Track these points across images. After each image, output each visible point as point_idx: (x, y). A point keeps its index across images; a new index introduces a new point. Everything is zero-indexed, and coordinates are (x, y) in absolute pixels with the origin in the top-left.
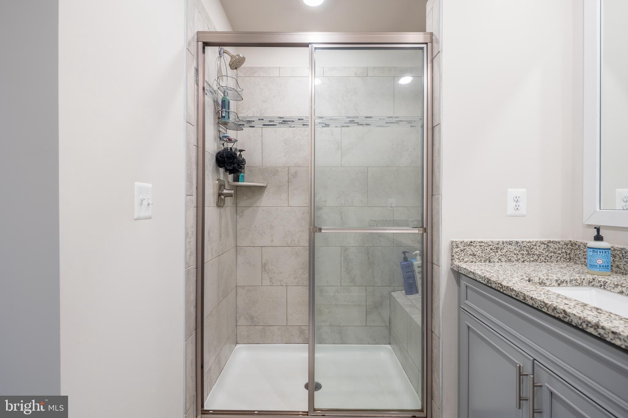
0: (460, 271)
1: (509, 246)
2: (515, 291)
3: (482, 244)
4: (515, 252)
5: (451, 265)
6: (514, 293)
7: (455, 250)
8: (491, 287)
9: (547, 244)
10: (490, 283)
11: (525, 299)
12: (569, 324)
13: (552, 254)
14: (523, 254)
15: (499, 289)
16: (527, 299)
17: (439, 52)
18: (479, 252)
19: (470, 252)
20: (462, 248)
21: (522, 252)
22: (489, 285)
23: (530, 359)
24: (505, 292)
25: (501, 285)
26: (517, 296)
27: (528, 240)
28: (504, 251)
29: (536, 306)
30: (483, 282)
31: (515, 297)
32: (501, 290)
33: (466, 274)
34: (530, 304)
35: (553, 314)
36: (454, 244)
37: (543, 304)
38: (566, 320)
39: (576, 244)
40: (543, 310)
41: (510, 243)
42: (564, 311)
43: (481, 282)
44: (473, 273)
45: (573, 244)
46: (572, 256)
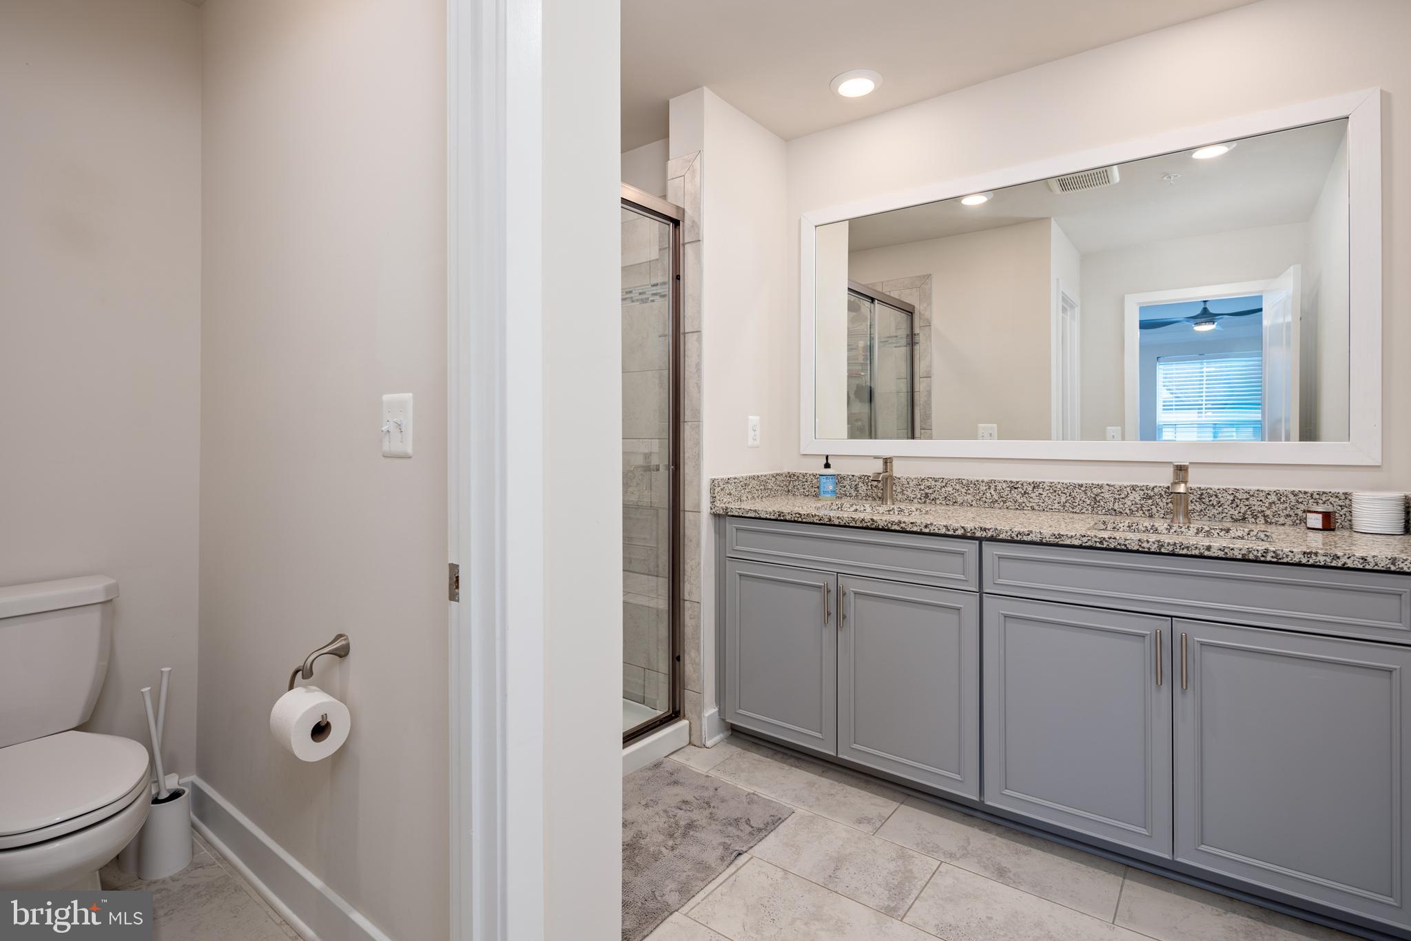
0: (729, 514)
1: (754, 482)
2: (818, 516)
3: (736, 480)
4: (757, 487)
5: (711, 509)
6: (817, 518)
7: (718, 489)
8: (785, 521)
9: (775, 476)
10: (783, 516)
11: (830, 520)
12: (877, 529)
13: (779, 487)
14: (761, 489)
15: (796, 519)
16: (833, 519)
17: (699, 241)
18: (734, 490)
19: (727, 491)
20: (722, 486)
21: (761, 487)
22: (782, 518)
23: (834, 575)
24: (804, 520)
25: (799, 514)
26: (821, 520)
27: (764, 473)
28: (750, 487)
29: (842, 523)
30: (772, 517)
31: (818, 521)
32: (800, 520)
33: (741, 514)
34: (837, 523)
35: (861, 525)
36: (716, 482)
37: (850, 519)
38: (873, 526)
39: (794, 475)
40: (851, 524)
41: (753, 478)
42: (872, 519)
43: (768, 517)
44: (755, 511)
45: (791, 476)
46: (790, 488)
